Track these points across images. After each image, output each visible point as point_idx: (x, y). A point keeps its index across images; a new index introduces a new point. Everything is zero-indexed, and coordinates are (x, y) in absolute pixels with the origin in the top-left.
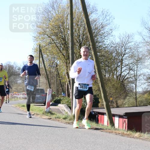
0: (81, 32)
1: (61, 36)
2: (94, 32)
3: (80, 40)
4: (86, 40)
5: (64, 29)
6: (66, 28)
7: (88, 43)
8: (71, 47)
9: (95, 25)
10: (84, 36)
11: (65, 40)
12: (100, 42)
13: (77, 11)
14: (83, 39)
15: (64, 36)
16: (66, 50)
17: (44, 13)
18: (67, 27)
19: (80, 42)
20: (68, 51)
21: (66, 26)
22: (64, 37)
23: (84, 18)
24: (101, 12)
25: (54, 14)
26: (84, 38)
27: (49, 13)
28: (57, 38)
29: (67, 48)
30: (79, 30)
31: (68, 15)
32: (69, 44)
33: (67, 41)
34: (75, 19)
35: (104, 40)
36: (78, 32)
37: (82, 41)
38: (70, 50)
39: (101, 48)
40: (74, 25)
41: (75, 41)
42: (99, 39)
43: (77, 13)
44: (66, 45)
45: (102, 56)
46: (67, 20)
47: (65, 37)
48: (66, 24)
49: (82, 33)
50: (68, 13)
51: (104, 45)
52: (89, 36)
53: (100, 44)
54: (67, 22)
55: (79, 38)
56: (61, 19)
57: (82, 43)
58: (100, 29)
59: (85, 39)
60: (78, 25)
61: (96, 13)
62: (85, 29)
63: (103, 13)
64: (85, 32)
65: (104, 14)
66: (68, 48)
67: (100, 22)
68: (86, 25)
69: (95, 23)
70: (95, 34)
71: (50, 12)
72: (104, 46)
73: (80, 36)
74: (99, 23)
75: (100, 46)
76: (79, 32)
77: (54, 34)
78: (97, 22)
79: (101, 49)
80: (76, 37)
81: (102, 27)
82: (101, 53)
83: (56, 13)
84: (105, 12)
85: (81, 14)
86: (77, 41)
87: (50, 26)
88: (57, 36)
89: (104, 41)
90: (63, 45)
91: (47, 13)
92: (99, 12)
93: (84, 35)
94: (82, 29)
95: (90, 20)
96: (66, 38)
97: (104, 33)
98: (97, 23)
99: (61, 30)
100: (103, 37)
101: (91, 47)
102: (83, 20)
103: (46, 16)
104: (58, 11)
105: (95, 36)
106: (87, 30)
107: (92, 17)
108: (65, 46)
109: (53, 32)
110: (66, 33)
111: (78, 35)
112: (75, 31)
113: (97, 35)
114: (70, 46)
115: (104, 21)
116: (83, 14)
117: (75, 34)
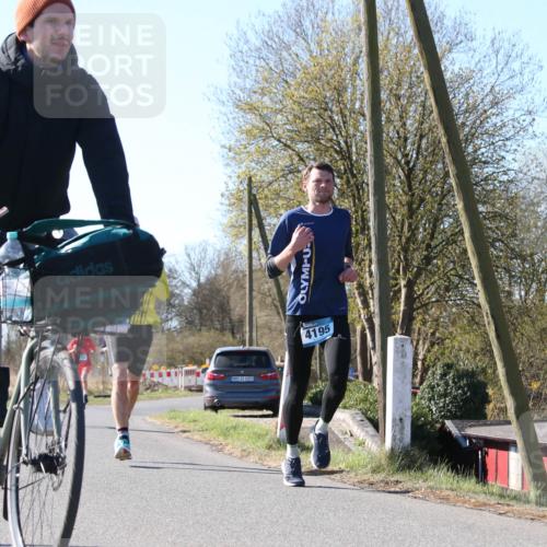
0: (412, 125)
1: (331, 140)
2: (463, 124)
3: (407, 155)
4: (433, 153)
5: (344, 116)
6: (352, 111)
7: (440, 166)
8: (375, 183)
9: (467, 94)
10: (424, 141)
11: (350, 158)
12: (485, 163)
13: (394, 42)
14: (417, 154)
15: (346, 142)
16: (354, 196)
17: (264, 53)
18: (357, 106)
19: (408, 163)
20: (360, 200)
21: (353, 102)
22: (343, 144)
23: (422, 69)
24: (488, 43)
25: (305, 57)
26: (423, 146)
27: (285, 54)
28: (317, 150)
29: (358, 190)
30: (401, 117)
31: (358, 57)
32: (365, 172)
33: (357, 161)
34: (386, 73)
35: (503, 154)
36: (398, 124)
37: (417, 158)
38: (371, 197)
39: (491, 187)
40: (384, 96)
41: (389, 160)
42: (483, 150)
43: (393, 51)
44: (354, 176)
45: (495, 216)
46: (353, 79)
47: (349, 147)
48: (353, 94)
49: (417, 129)
50: (357, 50)
51: (505, 173)
52: (444, 140)
53: (489, 170)
54: (354, 87)
55: (405, 147)
56: (330, 74)
57: (414, 166)
58: (485, 111)
59: (426, 151)
60: (398, 97)
61: (470, 49)
62: (427, 112)
63: (497, 45)
64: (426, 125)
65: (502, 51)
66: (359, 187)
67: (485, 81)
68: (431, 94)
69: (466, 85)
70: (467, 129)
71: (288, 48)
72: (505, 178)
73: (406, 139)
74: (482, 85)
75: (486, 179)
76: (405, 124)
77: (304, 133)
78: (471, 81)
79: (492, 191)
80: (391, 146)
81: (495, 104)
82: (494, 205)
83: (311, 51)
84: (506, 45)
85: (409, 52)
86: (396, 158)
87: (289, 102)
88: (317, 141)
89: (503, 158)
90: (342, 178)
91: (277, 52)
92: (482, 45)
93: (422, 137)
94: (415, 111)
95: (447, 76)
96: (354, 149)
97: (504, 125)
98: (475, 89)
99: (331, 118)
100: (500, 143)
101: (452, 181)
102: (418, 77)
103: (272, 65)
104: (319, 44)
105: (467, 140)
106: (435, 115)
107: (452, 65)
108: (348, 182)
109: (302, 126)
110: (351, 131)
111: (399, 138)
112: (389, 120)
113: (473, 135)
114: (370, 178)
115: (502, 78)
116: (416, 51)
117: (390, 132)
